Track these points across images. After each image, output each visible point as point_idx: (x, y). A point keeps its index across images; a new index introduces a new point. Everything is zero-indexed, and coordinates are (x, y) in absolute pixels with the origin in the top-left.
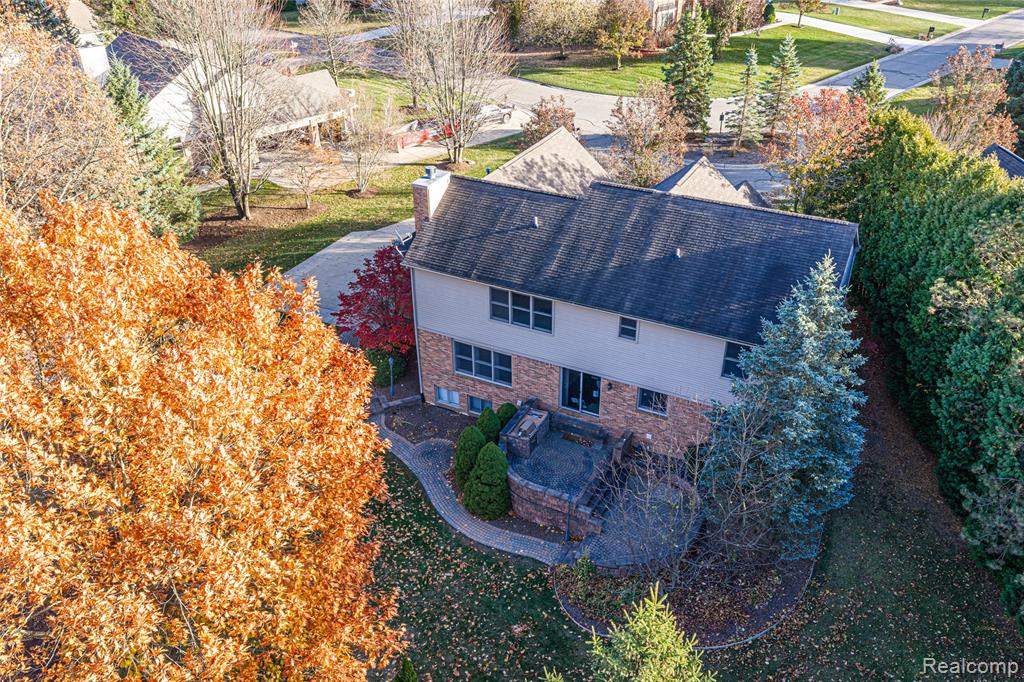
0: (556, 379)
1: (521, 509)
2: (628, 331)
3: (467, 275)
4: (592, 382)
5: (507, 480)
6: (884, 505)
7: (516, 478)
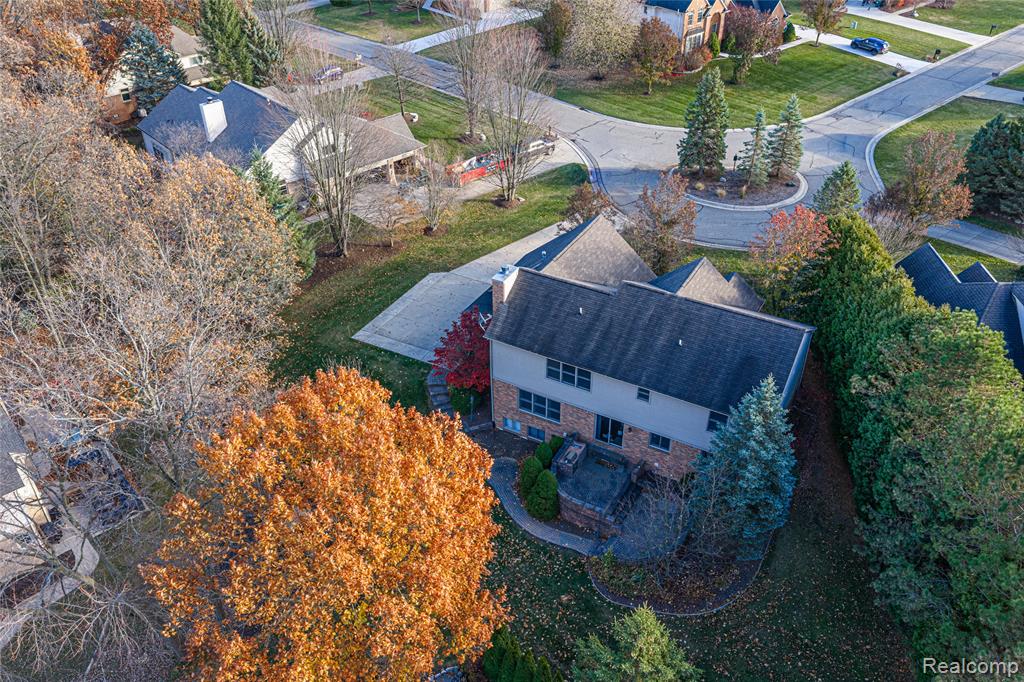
0: (593, 421)
1: (566, 515)
2: (643, 396)
3: (529, 348)
4: (617, 426)
5: (558, 495)
6: (816, 521)
7: (564, 495)
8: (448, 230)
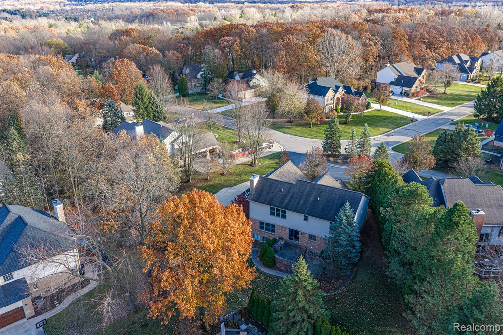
0: (287, 231)
1: (277, 265)
2: (306, 219)
3: (264, 203)
4: (297, 232)
5: (274, 257)
6: (372, 266)
7: (277, 257)
8: (231, 174)
